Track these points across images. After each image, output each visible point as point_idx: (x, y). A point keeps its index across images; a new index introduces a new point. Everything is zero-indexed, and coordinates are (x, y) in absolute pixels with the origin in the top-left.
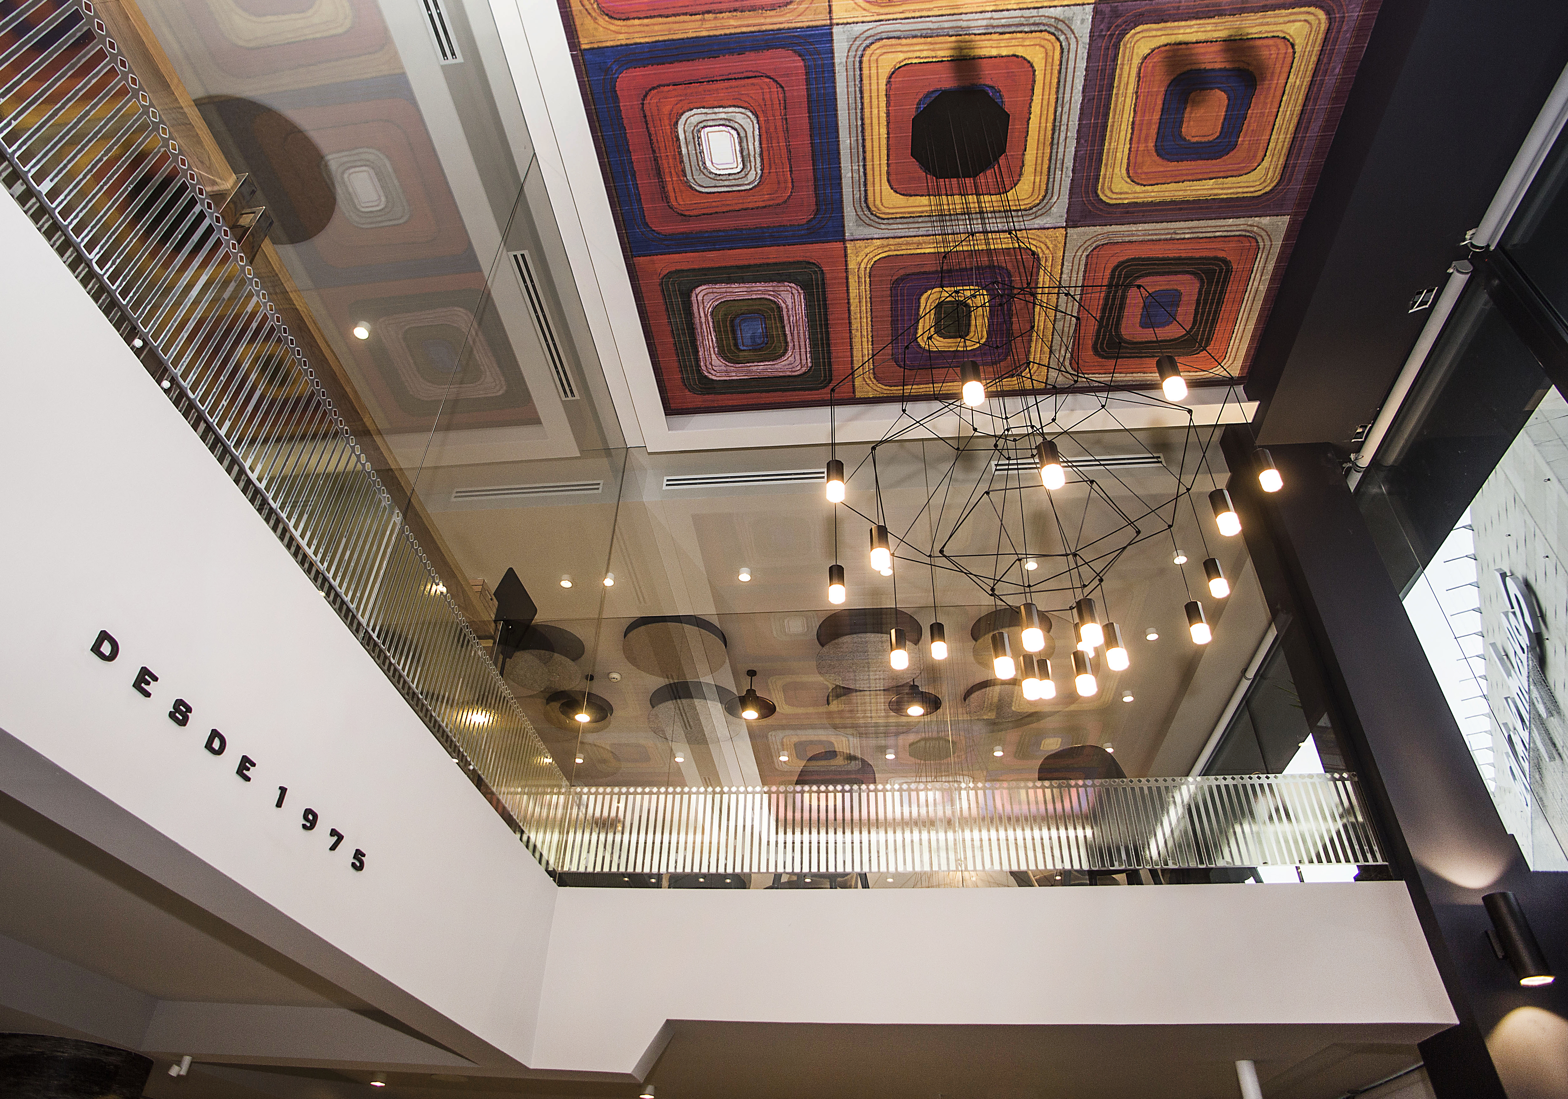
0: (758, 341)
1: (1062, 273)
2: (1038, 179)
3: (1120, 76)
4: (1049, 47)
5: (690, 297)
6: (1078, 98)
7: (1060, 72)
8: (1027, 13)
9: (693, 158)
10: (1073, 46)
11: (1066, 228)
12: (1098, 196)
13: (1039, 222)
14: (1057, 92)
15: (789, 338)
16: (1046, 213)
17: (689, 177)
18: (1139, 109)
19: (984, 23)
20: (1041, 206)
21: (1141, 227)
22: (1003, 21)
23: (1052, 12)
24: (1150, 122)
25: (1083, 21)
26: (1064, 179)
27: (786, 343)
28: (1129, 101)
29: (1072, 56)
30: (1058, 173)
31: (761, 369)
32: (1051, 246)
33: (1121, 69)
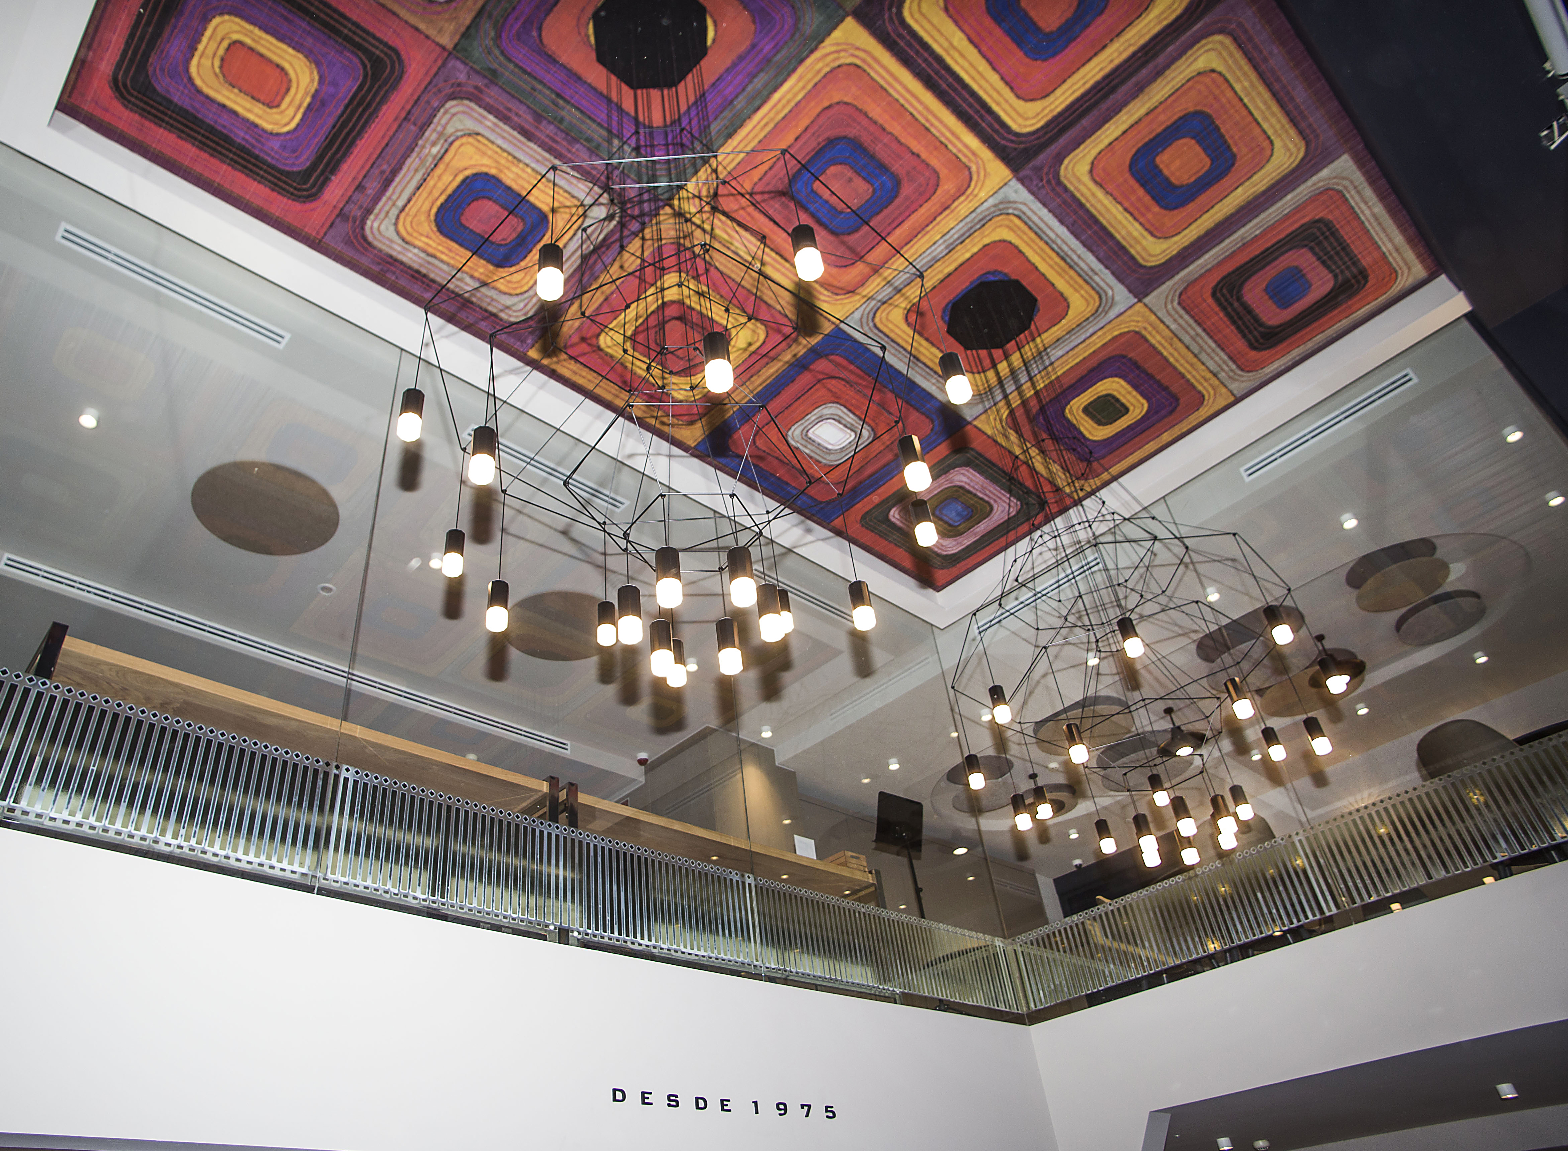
0: (965, 513)
1: (1168, 327)
2: (1083, 292)
3: (1082, 195)
4: (1007, 223)
5: (889, 520)
6: (1062, 231)
7: (1030, 228)
8: (968, 219)
9: (818, 451)
10: (1024, 209)
11: (1140, 301)
12: (1145, 267)
13: (1112, 314)
14: (1041, 239)
15: (986, 498)
16: (1113, 304)
17: (824, 461)
18: (1120, 199)
19: (942, 247)
20: (1103, 303)
21: (1207, 256)
22: (956, 236)
23: (986, 205)
24: (1139, 199)
25: (1016, 192)
26: (1105, 277)
27: (988, 503)
28: (1107, 201)
29: (1029, 213)
30: (1096, 278)
31: (983, 527)
32: (1139, 319)
33: (1078, 190)
